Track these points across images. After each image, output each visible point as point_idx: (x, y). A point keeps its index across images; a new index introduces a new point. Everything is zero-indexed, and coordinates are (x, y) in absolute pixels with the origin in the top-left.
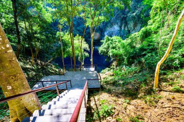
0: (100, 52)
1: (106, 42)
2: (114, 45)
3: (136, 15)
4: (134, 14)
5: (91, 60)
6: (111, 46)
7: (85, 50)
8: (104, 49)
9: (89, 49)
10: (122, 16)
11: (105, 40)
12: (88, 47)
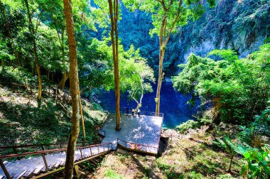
0: (175, 85)
1: (190, 66)
2: (210, 72)
3: (256, 17)
4: (252, 16)
5: (157, 99)
6: (202, 73)
7: (146, 81)
8: (184, 81)
9: (154, 80)
10: (222, 24)
11: (188, 63)
12: (152, 75)
